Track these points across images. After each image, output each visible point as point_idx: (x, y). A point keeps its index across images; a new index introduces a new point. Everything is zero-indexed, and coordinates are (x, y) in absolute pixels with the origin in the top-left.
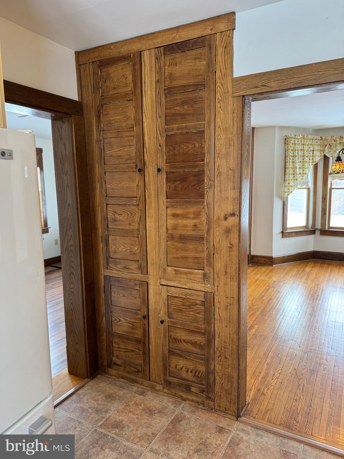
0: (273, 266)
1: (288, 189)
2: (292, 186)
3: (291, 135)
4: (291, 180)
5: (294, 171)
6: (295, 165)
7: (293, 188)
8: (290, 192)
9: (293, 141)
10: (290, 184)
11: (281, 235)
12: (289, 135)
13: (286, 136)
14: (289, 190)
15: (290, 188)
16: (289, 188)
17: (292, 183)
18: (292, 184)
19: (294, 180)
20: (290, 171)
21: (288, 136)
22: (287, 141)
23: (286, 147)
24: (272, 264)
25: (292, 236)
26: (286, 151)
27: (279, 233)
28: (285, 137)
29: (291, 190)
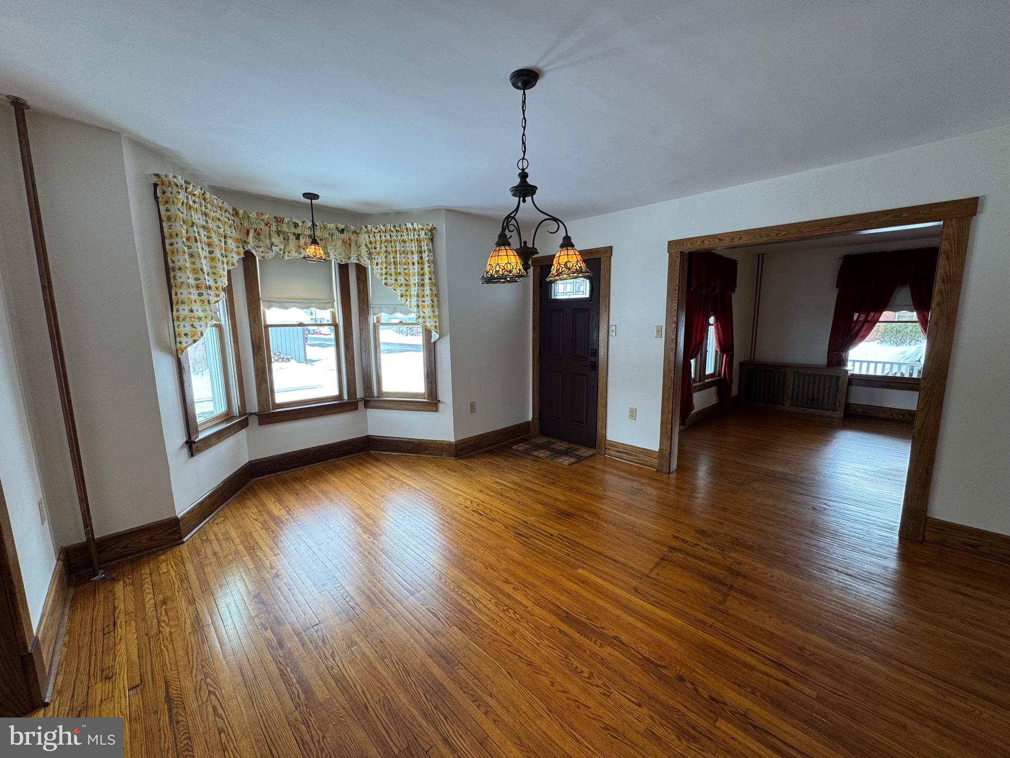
0: (184, 542)
1: (192, 326)
2: (200, 319)
3: (175, 177)
4: (195, 301)
5: (199, 279)
6: (197, 262)
7: (203, 323)
8: (199, 335)
9: (182, 196)
10: (196, 314)
11: (185, 451)
12: (171, 176)
13: (157, 175)
14: (194, 329)
15: (197, 323)
16: (194, 323)
17: (200, 310)
18: (201, 314)
19: (203, 301)
20: (186, 277)
21: (166, 176)
22: (164, 193)
23: (162, 208)
24: (181, 538)
25: (211, 446)
26: (161, 221)
27: (182, 447)
28: (155, 179)
29: (199, 329)
